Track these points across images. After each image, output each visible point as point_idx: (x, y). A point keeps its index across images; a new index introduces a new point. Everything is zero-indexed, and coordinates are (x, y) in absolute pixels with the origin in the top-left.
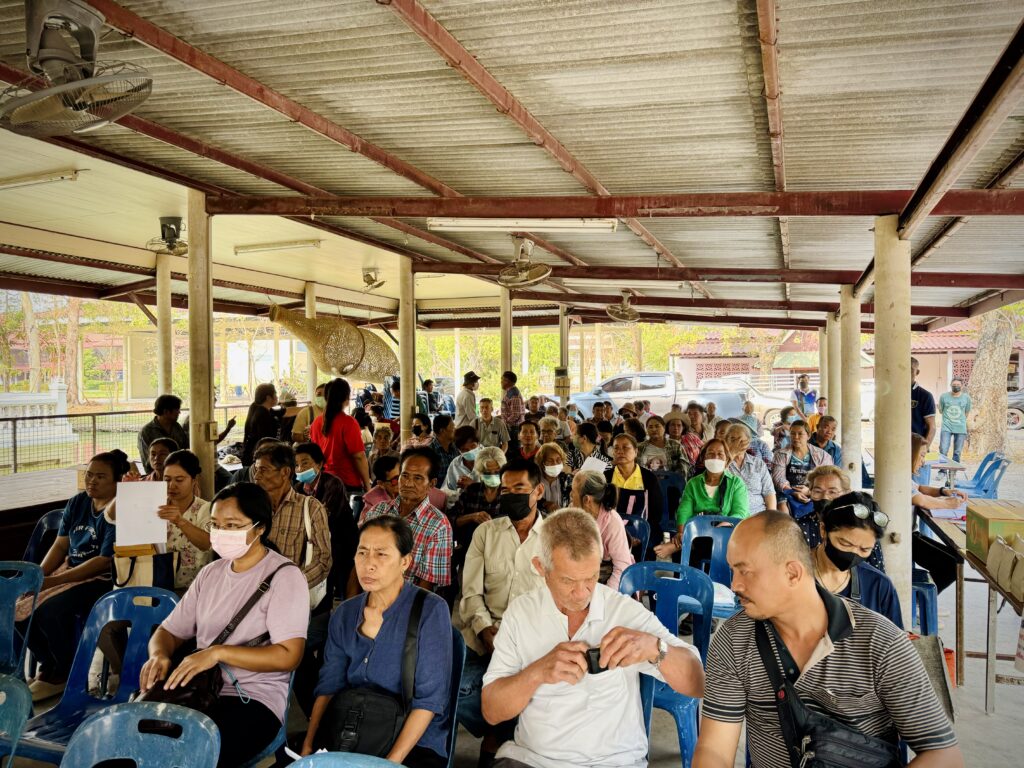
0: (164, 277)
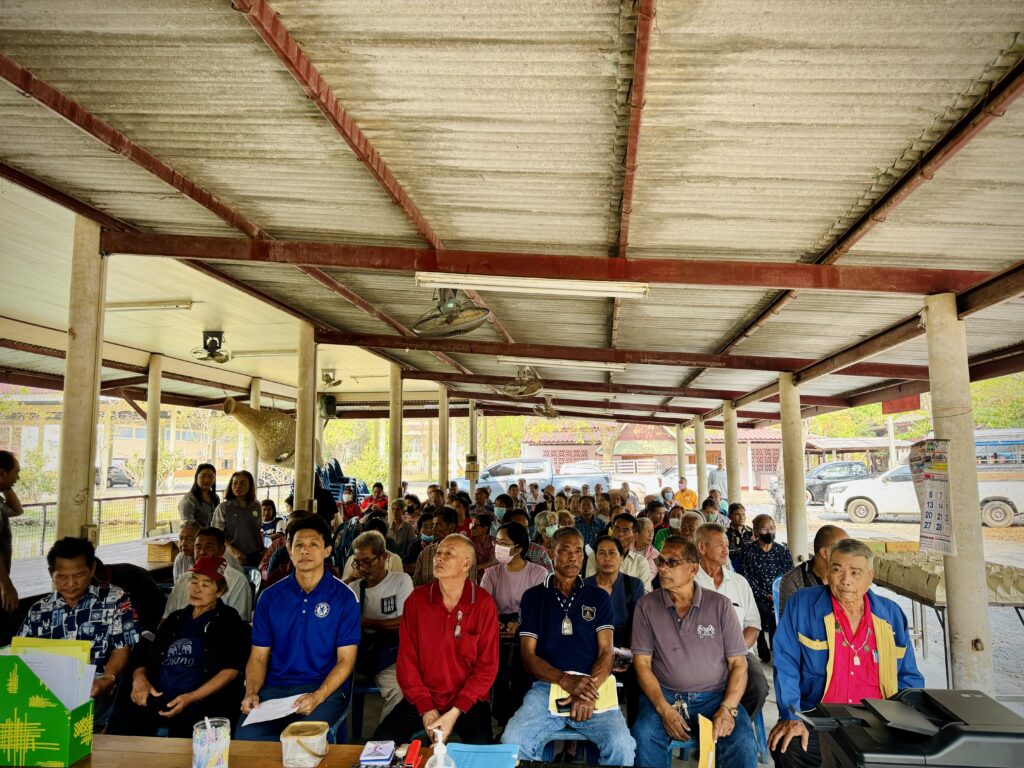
0: (156, 376)
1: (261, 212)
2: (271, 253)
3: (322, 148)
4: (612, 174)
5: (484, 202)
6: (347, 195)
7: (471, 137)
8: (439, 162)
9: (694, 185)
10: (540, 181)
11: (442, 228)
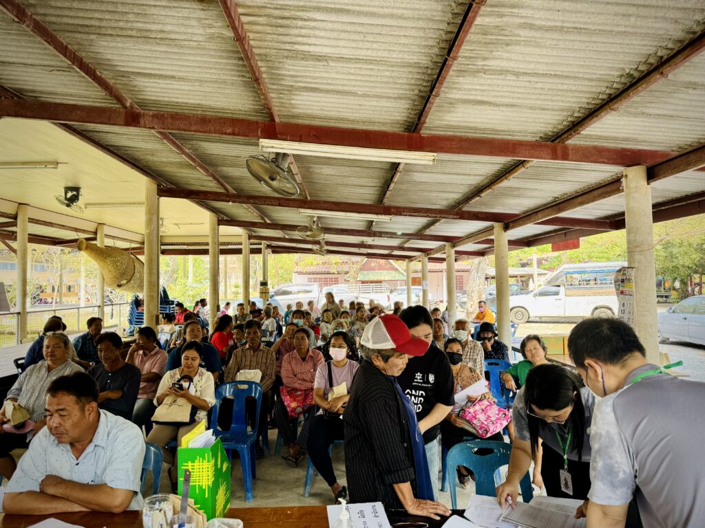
0: (24, 221)
1: (135, 86)
2: (142, 121)
3: (201, 31)
4: (431, 65)
5: (322, 84)
6: (211, 74)
7: (330, 26)
8: (297, 47)
9: (488, 76)
10: (373, 67)
11: (282, 105)
